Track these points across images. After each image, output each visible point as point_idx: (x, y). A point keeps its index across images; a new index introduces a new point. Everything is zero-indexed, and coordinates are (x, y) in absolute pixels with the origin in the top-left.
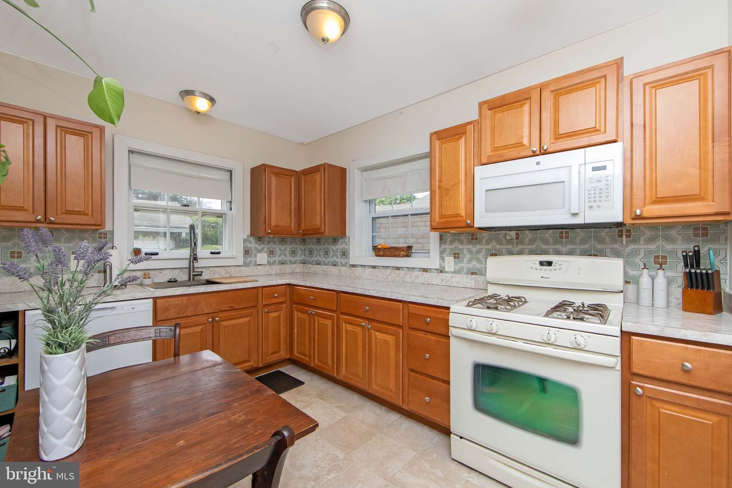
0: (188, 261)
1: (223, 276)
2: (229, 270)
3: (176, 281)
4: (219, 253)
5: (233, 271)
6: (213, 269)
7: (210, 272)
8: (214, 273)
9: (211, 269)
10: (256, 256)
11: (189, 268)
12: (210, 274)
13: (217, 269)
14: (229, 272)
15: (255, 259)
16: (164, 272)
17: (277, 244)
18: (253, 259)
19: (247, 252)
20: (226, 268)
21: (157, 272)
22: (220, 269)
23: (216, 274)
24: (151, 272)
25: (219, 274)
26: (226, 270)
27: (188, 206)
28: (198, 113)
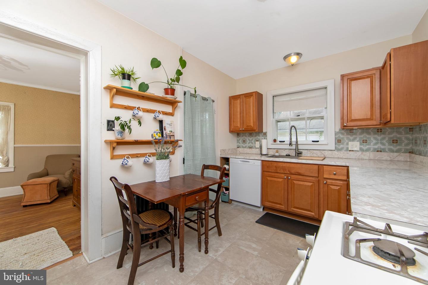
0: (295, 145)
1: (319, 156)
2: (323, 153)
3: (289, 155)
4: (318, 141)
5: (327, 154)
6: (312, 151)
7: (310, 152)
8: (313, 154)
9: (311, 151)
10: (348, 144)
11: (296, 149)
12: (310, 154)
13: (315, 151)
14: (323, 154)
15: (347, 146)
16: (286, 150)
17: (372, 134)
18: (345, 146)
19: (338, 141)
20: (321, 151)
21: (283, 150)
22: (317, 151)
23: (314, 154)
24: (279, 150)
25: (316, 154)
26: (321, 152)
27: (299, 116)
28: (292, 65)
